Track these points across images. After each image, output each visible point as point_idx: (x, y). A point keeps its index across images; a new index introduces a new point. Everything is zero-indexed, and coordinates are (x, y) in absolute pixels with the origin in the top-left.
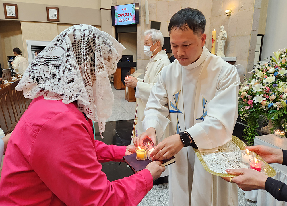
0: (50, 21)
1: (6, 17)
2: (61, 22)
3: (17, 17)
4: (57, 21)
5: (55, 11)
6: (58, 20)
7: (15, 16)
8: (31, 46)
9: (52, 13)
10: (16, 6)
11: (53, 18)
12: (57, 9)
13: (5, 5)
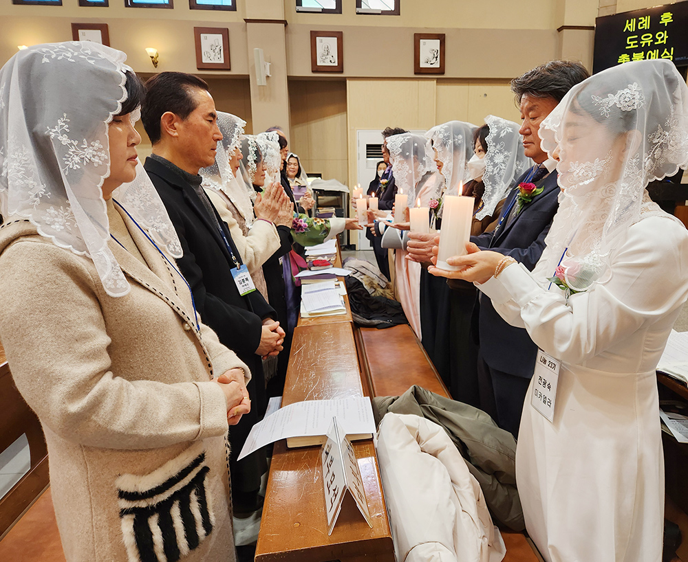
0: (420, 72)
1: (316, 68)
2: (447, 75)
3: (340, 68)
4: (438, 74)
5: (436, 44)
6: (441, 71)
7: (336, 64)
9: (429, 48)
10: (339, 36)
11: (428, 66)
12: (441, 38)
13: (314, 35)
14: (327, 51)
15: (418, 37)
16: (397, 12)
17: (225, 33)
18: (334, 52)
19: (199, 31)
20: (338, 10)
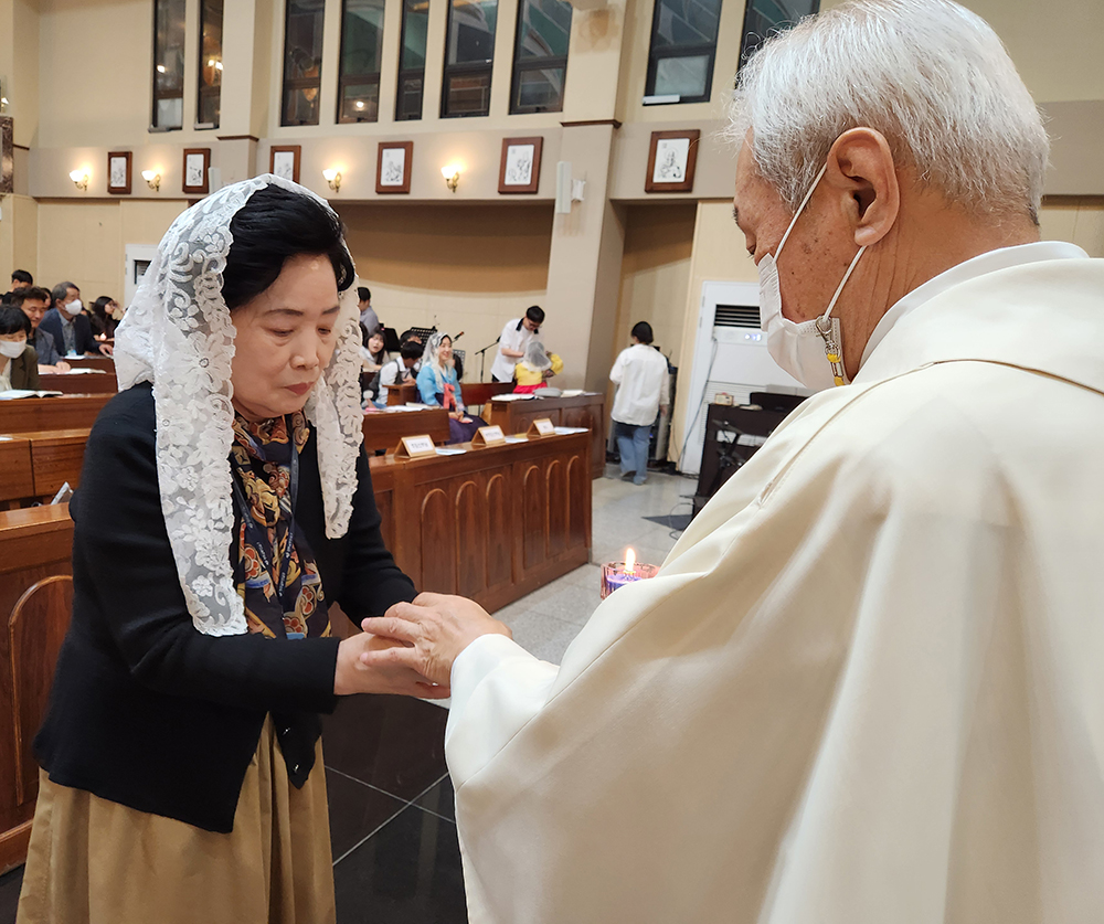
1: (651, 187)
3: (688, 185)
7: (682, 179)
8: (718, 306)
10: (694, 136)
13: (657, 136)
14: (671, 161)
17: (539, 144)
18: (682, 161)
19: (508, 142)
20: (706, 97)
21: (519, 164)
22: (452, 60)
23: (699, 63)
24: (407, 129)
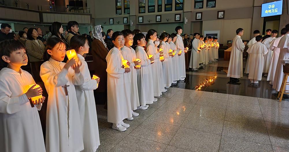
0: (218, 19)
1: (196, 19)
2: (225, 19)
3: (201, 19)
4: (223, 19)
5: (223, 13)
9: (221, 14)
10: (201, 13)
11: (220, 17)
12: (224, 11)
13: (197, 13)
14: (199, 16)
15: (218, 12)
16: (215, 7)
17: (180, 14)
18: (200, 16)
19: (176, 15)
20: (202, 8)
21: (178, 18)
22: (166, 3)
23: (201, 3)
24: (160, 13)
